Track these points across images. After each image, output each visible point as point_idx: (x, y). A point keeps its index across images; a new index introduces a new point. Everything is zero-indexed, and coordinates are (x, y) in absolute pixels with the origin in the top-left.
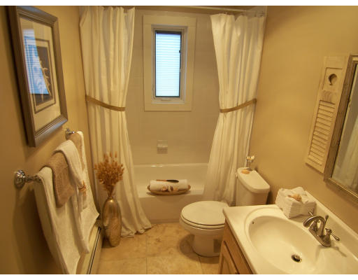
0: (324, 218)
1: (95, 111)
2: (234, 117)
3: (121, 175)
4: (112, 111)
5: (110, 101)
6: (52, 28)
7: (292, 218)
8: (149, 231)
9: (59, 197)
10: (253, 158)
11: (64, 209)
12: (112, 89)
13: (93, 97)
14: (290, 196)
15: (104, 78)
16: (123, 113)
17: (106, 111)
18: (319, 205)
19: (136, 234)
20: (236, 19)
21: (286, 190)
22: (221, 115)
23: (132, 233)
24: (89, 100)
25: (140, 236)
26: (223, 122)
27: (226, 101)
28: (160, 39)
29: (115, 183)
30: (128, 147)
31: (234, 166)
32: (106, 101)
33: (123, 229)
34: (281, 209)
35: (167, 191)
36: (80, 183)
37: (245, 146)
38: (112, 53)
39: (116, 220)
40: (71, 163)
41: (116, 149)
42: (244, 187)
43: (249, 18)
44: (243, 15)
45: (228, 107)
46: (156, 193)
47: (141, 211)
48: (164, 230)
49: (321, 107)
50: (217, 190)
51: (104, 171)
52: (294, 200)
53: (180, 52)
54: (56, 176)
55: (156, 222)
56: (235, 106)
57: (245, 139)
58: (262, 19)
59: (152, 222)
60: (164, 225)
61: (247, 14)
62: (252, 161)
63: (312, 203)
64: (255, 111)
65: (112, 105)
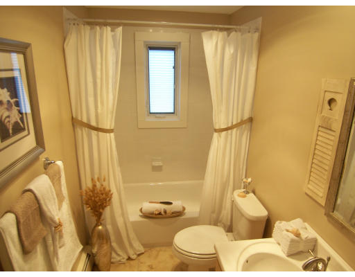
0: (326, 260)
1: (83, 133)
2: (229, 137)
3: (110, 200)
4: (100, 133)
5: (97, 122)
6: (24, 54)
7: (290, 255)
8: (141, 256)
9: (26, 243)
10: (249, 180)
11: (36, 252)
12: (99, 111)
13: (79, 118)
14: (288, 231)
15: (91, 99)
16: (112, 134)
17: (94, 133)
18: (321, 241)
19: (127, 259)
20: (228, 36)
21: (284, 222)
22: (216, 135)
23: (124, 258)
24: (75, 122)
25: (132, 262)
26: (218, 142)
27: (220, 120)
28: (153, 55)
29: (103, 209)
30: (118, 169)
31: (230, 188)
32: (93, 123)
33: (114, 255)
34: (279, 244)
35: (160, 214)
36: (54, 222)
37: (241, 167)
38: (98, 73)
39: (105, 247)
40: (42, 202)
41: (104, 173)
42: (241, 213)
43: (242, 35)
44: (236, 31)
45: (223, 126)
46: (149, 216)
47: (132, 235)
48: (157, 255)
49: (320, 133)
50: (213, 212)
51: (91, 197)
52: (292, 236)
53: (174, 68)
54: (22, 221)
55: (149, 246)
56: (230, 125)
57: (242, 160)
58: (256, 35)
59: (145, 246)
60: (158, 249)
61: (240, 31)
62: (249, 183)
63: (312, 239)
64: (251, 130)
65: (100, 127)
